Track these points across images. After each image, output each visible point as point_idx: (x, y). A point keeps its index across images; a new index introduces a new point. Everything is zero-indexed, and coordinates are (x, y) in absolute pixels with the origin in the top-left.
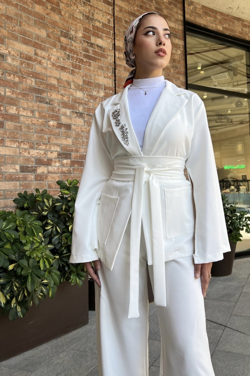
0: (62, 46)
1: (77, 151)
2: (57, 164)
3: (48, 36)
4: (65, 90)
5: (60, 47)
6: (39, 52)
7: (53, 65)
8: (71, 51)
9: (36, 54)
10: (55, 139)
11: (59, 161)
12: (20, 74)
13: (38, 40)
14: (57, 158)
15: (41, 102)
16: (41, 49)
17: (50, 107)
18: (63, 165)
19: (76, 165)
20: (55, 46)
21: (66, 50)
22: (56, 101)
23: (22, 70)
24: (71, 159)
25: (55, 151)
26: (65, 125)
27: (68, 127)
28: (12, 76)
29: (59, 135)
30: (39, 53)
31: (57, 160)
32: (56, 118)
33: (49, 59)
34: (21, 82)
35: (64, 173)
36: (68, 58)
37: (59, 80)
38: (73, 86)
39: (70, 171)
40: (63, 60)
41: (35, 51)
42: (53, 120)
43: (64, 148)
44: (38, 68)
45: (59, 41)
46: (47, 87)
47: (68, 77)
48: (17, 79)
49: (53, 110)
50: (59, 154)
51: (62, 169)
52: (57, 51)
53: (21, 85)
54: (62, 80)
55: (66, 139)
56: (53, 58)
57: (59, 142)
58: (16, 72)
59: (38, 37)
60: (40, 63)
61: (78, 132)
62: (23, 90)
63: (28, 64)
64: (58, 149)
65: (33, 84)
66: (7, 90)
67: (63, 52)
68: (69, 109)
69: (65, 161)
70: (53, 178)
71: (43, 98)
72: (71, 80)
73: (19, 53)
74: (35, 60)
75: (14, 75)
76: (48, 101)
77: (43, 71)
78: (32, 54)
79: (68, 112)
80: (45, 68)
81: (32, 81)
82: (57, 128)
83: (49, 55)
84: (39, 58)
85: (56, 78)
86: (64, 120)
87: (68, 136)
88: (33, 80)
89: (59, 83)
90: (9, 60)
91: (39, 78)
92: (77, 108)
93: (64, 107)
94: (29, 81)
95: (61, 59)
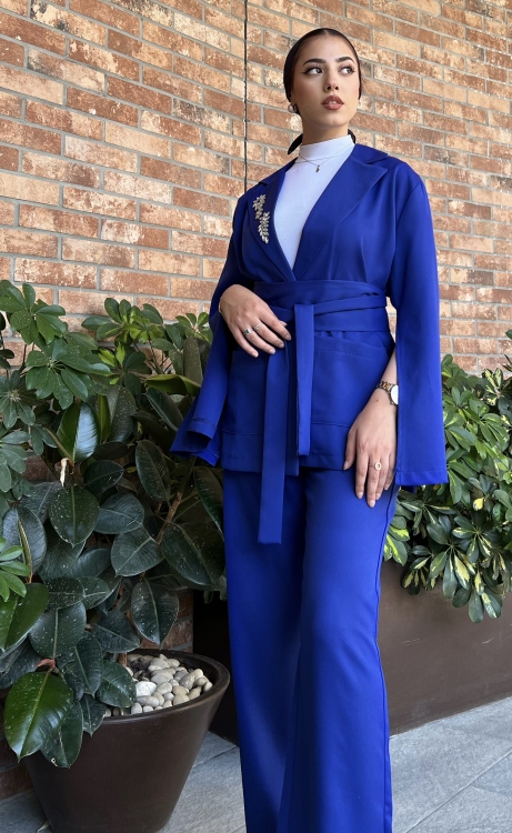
0: (468, 31)
1: (504, 268)
2: (469, 298)
3: (444, 13)
4: (477, 129)
5: (464, 34)
6: (429, 49)
7: (454, 74)
8: (486, 39)
9: (423, 55)
10: (461, 241)
11: (472, 290)
12: (397, 102)
13: (426, 24)
14: (469, 283)
15: (434, 158)
16: (432, 43)
17: (451, 169)
18: (478, 299)
19: (503, 301)
20: (455, 33)
21: (476, 40)
22: (462, 155)
23: (401, 91)
24: (492, 284)
25: (464, 268)
26: (479, 207)
27: (485, 212)
28: (384, 107)
29: (469, 231)
30: (429, 52)
31: (467, 287)
32: (463, 193)
33: (447, 64)
34: (399, 119)
35: (483, 318)
36: (481, 58)
37: (465, 107)
38: (491, 120)
39: (493, 314)
40: (473, 62)
41: (422, 49)
42: (458, 197)
43: (480, 260)
44: (428, 86)
45: (464, 22)
46: (444, 124)
47: (482, 99)
48: (393, 114)
49: (456, 176)
50: (471, 275)
51: (478, 309)
52: (461, 44)
53: (399, 125)
54: (469, 106)
55: (482, 239)
56: (454, 59)
57: (469, 247)
58: (392, 99)
59: (426, 18)
60: (431, 74)
61: (505, 222)
62: (404, 136)
63: (411, 79)
64: (469, 263)
65: (421, 121)
66: (378, 137)
67: (471, 45)
68: (486, 170)
69: (482, 291)
70: (462, 329)
71: (437, 150)
72: (487, 106)
73: (395, 58)
74: (423, 69)
75: (387, 106)
76: (446, 155)
77: (437, 91)
78: (416, 56)
79: (484, 177)
80: (440, 85)
81: (418, 115)
82: (466, 215)
83: (446, 55)
84: (429, 64)
85: (459, 103)
86: (478, 197)
87: (485, 234)
88: (420, 112)
89: (465, 113)
90: (380, 73)
91: (429, 107)
92: (500, 168)
93: (475, 168)
94: (413, 116)
95: (468, 60)
